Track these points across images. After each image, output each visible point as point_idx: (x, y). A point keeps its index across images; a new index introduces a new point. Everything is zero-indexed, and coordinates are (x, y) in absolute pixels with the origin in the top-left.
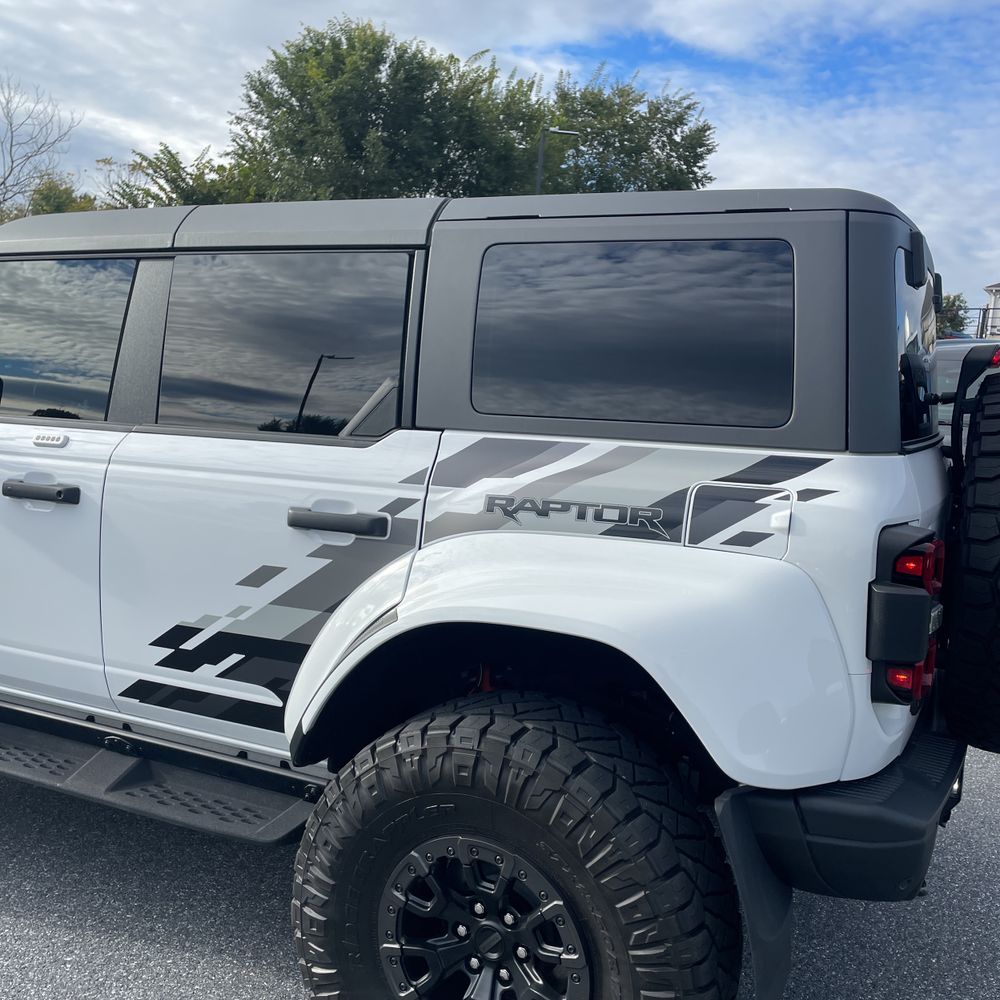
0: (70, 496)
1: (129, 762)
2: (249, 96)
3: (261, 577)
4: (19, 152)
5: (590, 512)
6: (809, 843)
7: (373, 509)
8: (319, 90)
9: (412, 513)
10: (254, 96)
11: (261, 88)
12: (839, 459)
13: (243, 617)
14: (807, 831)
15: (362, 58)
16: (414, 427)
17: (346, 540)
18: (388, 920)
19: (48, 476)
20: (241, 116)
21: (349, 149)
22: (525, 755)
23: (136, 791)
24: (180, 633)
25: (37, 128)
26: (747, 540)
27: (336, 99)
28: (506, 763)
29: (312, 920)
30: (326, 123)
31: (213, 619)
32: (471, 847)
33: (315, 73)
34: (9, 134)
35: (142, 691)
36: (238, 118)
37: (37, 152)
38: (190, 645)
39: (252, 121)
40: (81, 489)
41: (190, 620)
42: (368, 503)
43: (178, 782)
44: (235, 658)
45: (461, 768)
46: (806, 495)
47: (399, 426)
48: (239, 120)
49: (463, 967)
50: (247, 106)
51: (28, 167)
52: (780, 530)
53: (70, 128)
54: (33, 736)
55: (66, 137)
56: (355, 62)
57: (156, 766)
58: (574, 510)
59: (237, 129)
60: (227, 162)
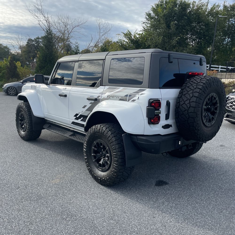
0: (66, 96)
1: (72, 133)
2: (146, 17)
3: (84, 107)
4: (101, 34)
5: (118, 97)
6: (138, 142)
7: (96, 97)
8: (161, 14)
9: (100, 98)
10: (147, 17)
11: (149, 15)
12: (148, 89)
13: (83, 112)
14: (137, 141)
15: (171, 5)
16: (102, 86)
17: (93, 102)
18: (92, 151)
19: (64, 93)
20: (144, 22)
21: (167, 27)
22: (104, 129)
23: (72, 137)
24: (77, 115)
25: (105, 29)
26: (134, 101)
27: (164, 15)
28: (102, 129)
29: (85, 151)
30: (162, 22)
31: (80, 113)
32: (100, 141)
33: (160, 10)
34: (99, 31)
35: (73, 123)
36: (143, 22)
37: (105, 34)
38: (78, 116)
39: (147, 23)
40: (67, 95)
41: (77, 113)
42: (95, 96)
43: (78, 136)
44: (82, 118)
45: (98, 130)
46: (141, 94)
47: (101, 86)
48: (144, 23)
49: (101, 158)
50: (146, 20)
51: (103, 37)
52: (137, 99)
53: (111, 28)
54: (63, 130)
55: (110, 30)
56: (169, 6)
57: (76, 134)
58: (116, 97)
59: (143, 25)
60: (141, 33)
